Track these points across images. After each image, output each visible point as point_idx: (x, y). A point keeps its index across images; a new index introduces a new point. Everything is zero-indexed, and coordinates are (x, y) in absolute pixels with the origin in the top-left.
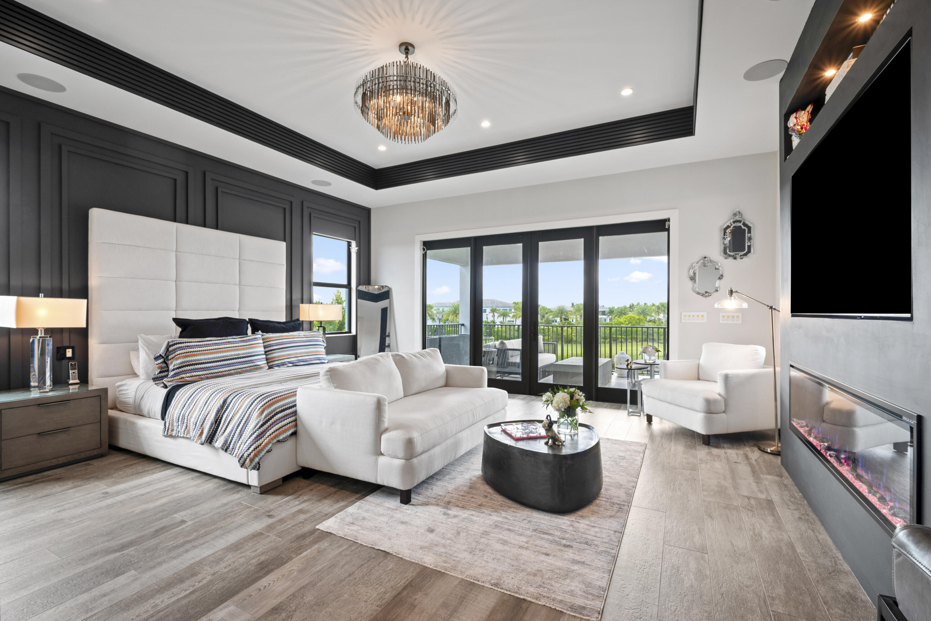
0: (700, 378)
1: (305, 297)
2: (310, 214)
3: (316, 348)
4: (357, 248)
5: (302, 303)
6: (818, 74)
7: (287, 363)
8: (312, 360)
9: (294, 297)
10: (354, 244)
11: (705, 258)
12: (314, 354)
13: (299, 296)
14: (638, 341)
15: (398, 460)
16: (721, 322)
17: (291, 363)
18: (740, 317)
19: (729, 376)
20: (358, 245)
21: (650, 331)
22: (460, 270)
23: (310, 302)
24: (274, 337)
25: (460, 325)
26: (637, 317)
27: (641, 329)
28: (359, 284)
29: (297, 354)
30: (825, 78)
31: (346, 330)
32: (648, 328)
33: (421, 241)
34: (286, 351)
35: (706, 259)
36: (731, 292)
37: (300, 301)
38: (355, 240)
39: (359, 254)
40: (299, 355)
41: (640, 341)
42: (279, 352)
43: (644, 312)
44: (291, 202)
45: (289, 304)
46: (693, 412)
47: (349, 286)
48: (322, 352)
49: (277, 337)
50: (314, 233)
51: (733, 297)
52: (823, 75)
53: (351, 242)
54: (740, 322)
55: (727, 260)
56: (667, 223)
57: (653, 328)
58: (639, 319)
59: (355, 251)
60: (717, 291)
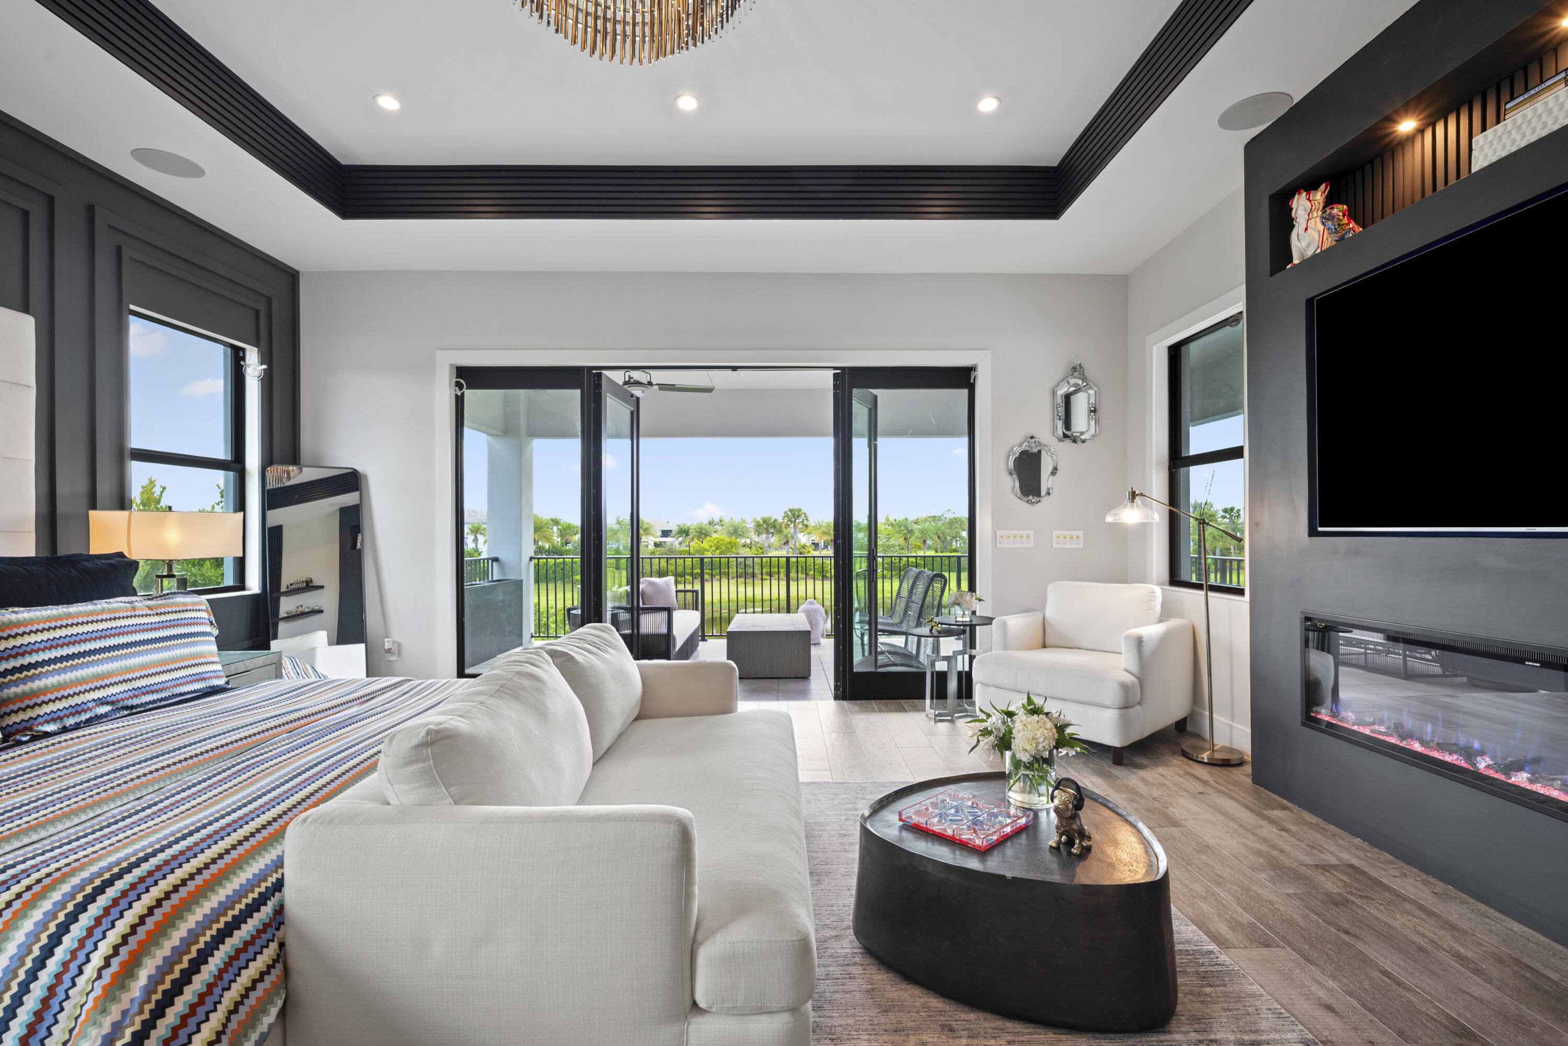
0: (1047, 643)
1: (105, 488)
2: (119, 249)
3: (194, 644)
4: (264, 367)
5: (94, 507)
6: (1388, 128)
7: (91, 705)
8: (179, 685)
9: (63, 489)
10: (252, 356)
11: (1032, 437)
12: (187, 663)
13: (82, 486)
14: (730, 578)
15: (764, 1018)
16: (1055, 546)
17: (107, 703)
18: (1082, 537)
19: (1144, 639)
20: (266, 358)
21: (749, 562)
22: (489, 444)
23: (122, 502)
24: (39, 621)
25: (490, 561)
26: (727, 540)
27: (743, 560)
28: (268, 460)
29: (130, 670)
30: (1397, 136)
31: (229, 581)
32: (745, 558)
33: (452, 365)
34: (87, 665)
35: (1033, 440)
36: (1133, 495)
37: (84, 502)
38: (257, 345)
39: (267, 382)
40: (138, 674)
41: (733, 578)
42: (58, 672)
43: (736, 532)
44: (51, 200)
45: (44, 510)
46: (1094, 708)
47: (237, 466)
48: (212, 655)
49: (49, 619)
50: (132, 307)
51: (1135, 504)
52: (1396, 129)
53: (243, 350)
54: (1081, 546)
55: (1062, 443)
56: (973, 374)
57: (753, 557)
58: (730, 543)
59: (257, 374)
60: (1049, 494)
